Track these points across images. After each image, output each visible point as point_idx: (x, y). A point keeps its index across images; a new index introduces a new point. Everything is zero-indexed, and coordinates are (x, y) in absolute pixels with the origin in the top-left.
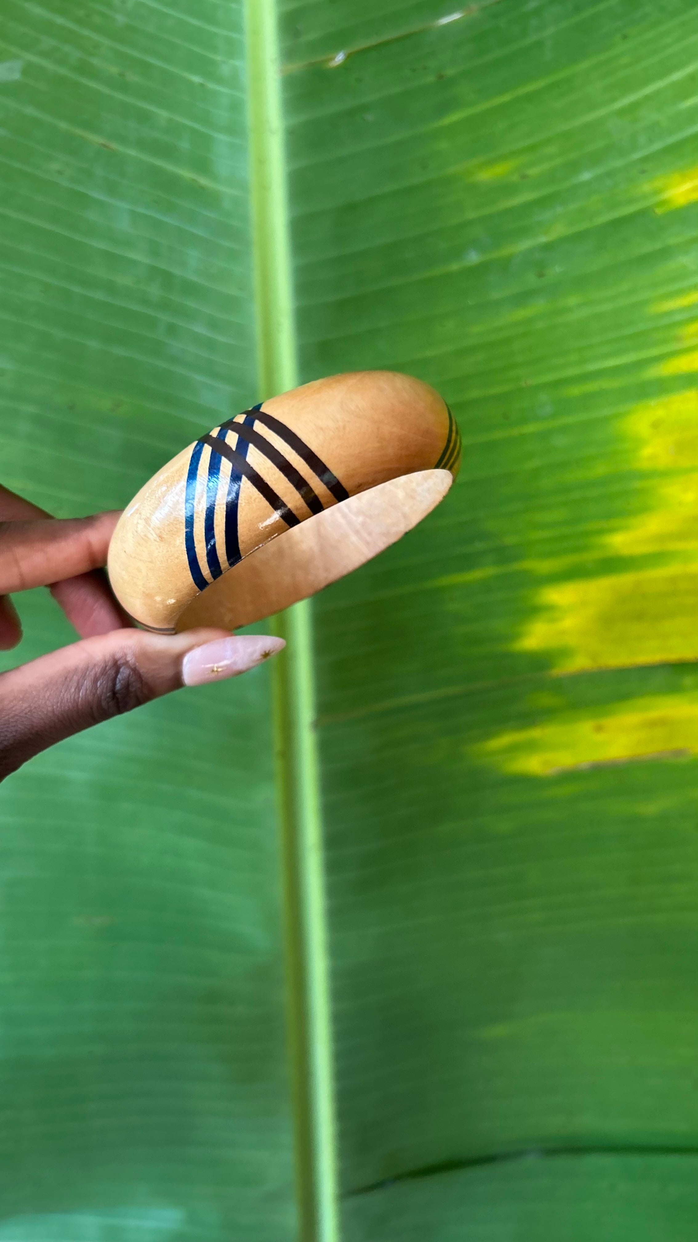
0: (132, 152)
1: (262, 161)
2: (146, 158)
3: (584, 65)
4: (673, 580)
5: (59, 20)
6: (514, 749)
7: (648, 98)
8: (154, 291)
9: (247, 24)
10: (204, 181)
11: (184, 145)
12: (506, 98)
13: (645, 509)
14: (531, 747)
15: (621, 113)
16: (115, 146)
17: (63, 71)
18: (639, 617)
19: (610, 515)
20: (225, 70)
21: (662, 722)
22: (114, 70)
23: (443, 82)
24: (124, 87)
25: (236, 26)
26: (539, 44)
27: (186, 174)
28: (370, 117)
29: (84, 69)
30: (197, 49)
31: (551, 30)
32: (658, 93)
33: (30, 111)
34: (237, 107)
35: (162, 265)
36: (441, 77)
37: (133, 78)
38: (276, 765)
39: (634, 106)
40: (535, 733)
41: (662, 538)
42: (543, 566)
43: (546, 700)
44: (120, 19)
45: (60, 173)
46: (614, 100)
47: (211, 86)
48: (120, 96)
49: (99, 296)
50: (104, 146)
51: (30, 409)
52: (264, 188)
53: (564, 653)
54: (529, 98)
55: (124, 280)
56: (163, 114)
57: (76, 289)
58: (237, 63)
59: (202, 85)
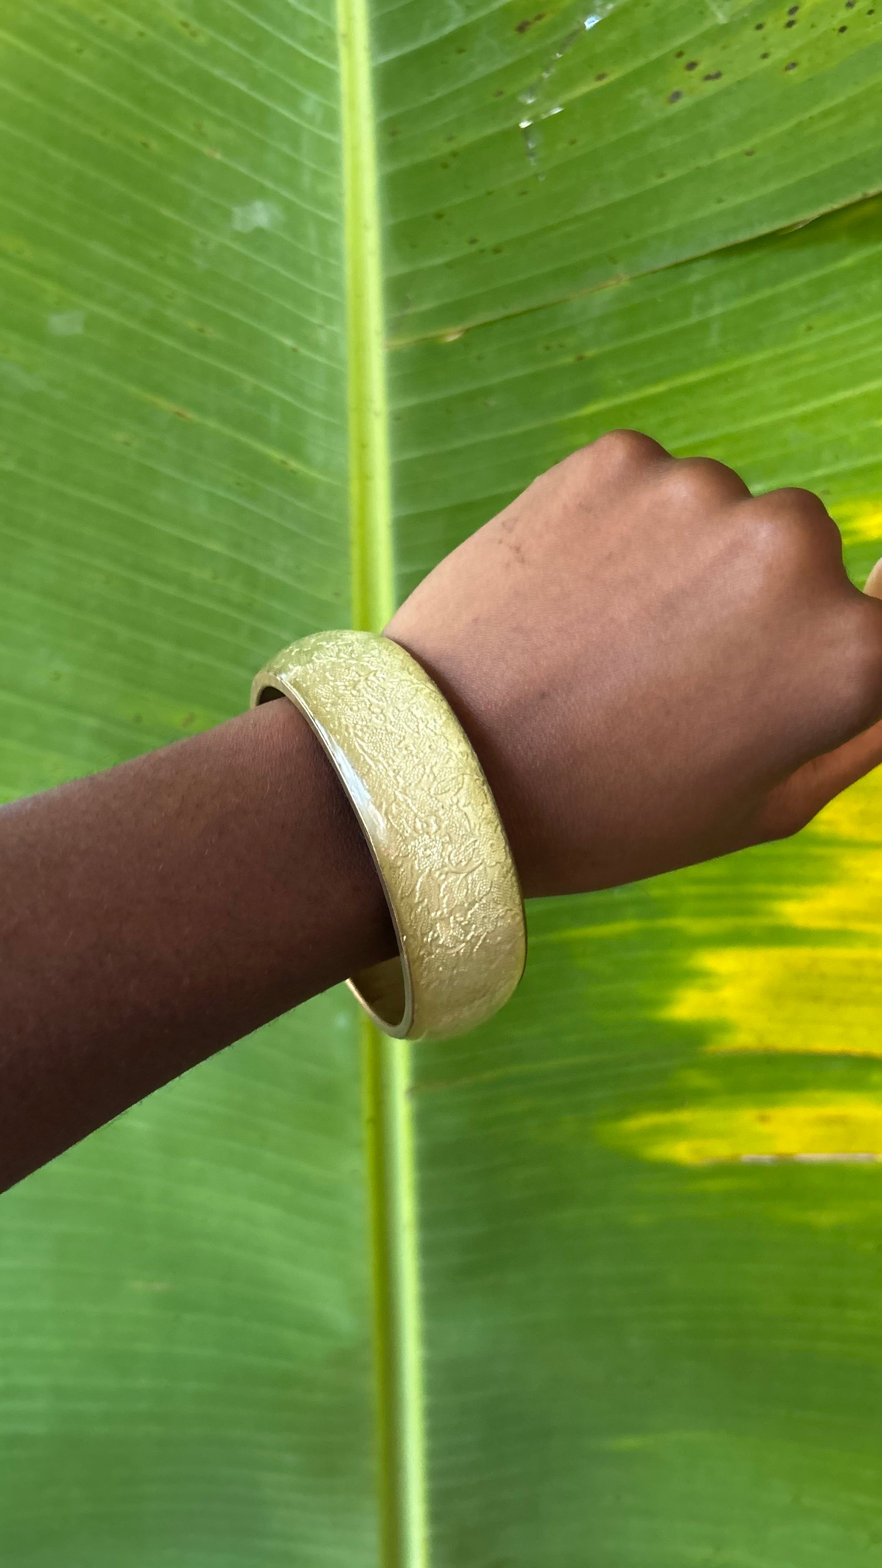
0: (212, 424)
1: (363, 446)
2: (228, 431)
3: (759, 357)
4: (858, 963)
5: (129, 263)
6: (657, 1133)
7: (834, 406)
8: (236, 588)
9: (348, 284)
10: (294, 464)
11: (275, 419)
12: (661, 388)
13: (824, 880)
14: (677, 1132)
15: (804, 419)
16: (192, 415)
17: (132, 324)
18: (817, 998)
19: (779, 880)
20: (322, 336)
21: (842, 1121)
22: (192, 324)
23: (583, 365)
24: (203, 345)
25: (336, 286)
26: (704, 326)
27: (276, 455)
28: (493, 402)
29: (156, 322)
30: (289, 306)
31: (717, 310)
32: (846, 403)
33: (93, 371)
34: (335, 379)
35: (245, 559)
36: (580, 358)
37: (213, 333)
38: (366, 1134)
39: (819, 414)
40: (684, 1116)
41: (843, 915)
42: (697, 926)
43: (696, 1079)
44: (200, 263)
45: (127, 444)
46: (792, 404)
47: (304, 351)
48: (197, 355)
49: (171, 590)
50: (178, 414)
51: (91, 722)
52: (365, 478)
53: (723, 1027)
54: (688, 390)
55: (201, 574)
56: (249, 381)
57: (146, 582)
58: (335, 329)
59: (294, 350)
